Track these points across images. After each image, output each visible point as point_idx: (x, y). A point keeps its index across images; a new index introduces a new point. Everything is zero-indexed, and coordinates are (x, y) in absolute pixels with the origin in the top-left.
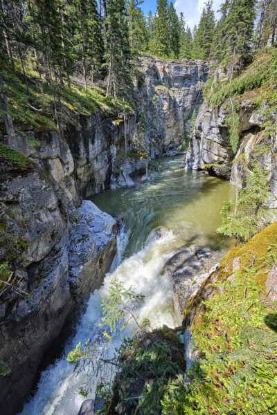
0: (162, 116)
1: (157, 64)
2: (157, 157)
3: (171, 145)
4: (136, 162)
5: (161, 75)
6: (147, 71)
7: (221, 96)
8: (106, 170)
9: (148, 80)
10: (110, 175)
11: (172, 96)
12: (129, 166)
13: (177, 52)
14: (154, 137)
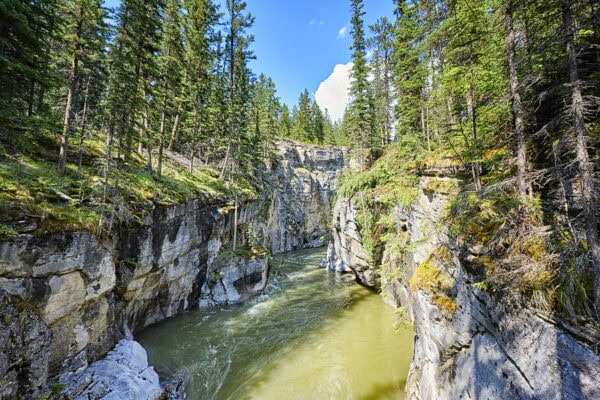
0: (303, 199)
1: (298, 148)
2: (295, 248)
3: (315, 234)
4: (246, 263)
5: (303, 158)
6: (285, 154)
7: (349, 188)
8: (194, 277)
9: (285, 162)
10: (201, 285)
11: (314, 179)
12: (233, 269)
13: (321, 139)
14: (291, 223)
